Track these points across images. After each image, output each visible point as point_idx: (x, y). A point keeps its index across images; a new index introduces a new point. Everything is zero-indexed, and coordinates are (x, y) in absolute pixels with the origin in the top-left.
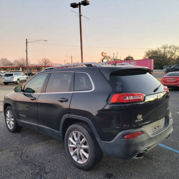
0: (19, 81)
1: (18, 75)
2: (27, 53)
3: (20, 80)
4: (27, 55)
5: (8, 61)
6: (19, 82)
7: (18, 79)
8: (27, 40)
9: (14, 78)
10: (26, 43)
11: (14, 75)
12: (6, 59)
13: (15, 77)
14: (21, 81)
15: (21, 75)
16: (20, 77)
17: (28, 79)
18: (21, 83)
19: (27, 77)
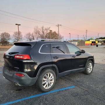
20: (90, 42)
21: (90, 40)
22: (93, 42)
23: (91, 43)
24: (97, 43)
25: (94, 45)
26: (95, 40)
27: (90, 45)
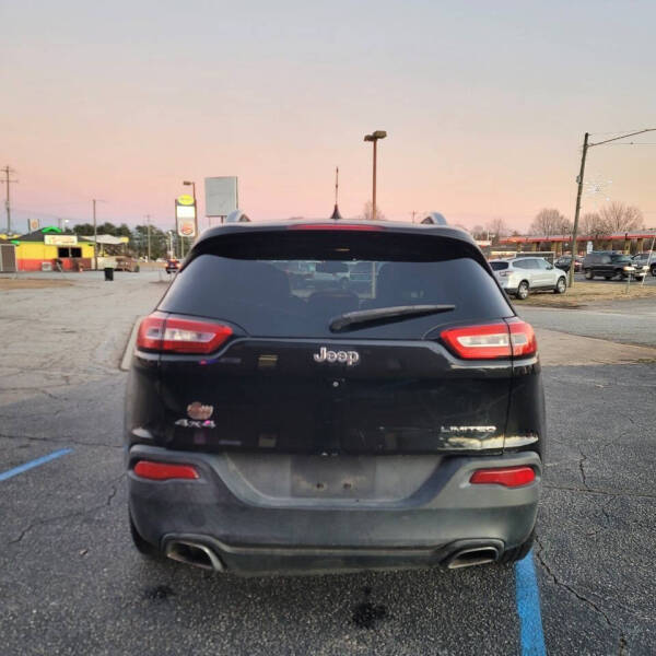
0: (527, 288)
1: (527, 268)
2: (580, 188)
3: (531, 285)
4: (579, 193)
5: (562, 218)
6: (524, 292)
7: (525, 282)
8: (587, 135)
9: (510, 277)
11: (511, 266)
12: (556, 213)
13: (516, 273)
14: (533, 288)
15: (538, 267)
16: (533, 276)
17: (564, 283)
18: (532, 297)
19: (563, 277)
20: (47, 250)
21: (48, 238)
22: (63, 252)
23: (54, 254)
24: (89, 260)
25: (76, 268)
26: (80, 240)
27: (50, 268)
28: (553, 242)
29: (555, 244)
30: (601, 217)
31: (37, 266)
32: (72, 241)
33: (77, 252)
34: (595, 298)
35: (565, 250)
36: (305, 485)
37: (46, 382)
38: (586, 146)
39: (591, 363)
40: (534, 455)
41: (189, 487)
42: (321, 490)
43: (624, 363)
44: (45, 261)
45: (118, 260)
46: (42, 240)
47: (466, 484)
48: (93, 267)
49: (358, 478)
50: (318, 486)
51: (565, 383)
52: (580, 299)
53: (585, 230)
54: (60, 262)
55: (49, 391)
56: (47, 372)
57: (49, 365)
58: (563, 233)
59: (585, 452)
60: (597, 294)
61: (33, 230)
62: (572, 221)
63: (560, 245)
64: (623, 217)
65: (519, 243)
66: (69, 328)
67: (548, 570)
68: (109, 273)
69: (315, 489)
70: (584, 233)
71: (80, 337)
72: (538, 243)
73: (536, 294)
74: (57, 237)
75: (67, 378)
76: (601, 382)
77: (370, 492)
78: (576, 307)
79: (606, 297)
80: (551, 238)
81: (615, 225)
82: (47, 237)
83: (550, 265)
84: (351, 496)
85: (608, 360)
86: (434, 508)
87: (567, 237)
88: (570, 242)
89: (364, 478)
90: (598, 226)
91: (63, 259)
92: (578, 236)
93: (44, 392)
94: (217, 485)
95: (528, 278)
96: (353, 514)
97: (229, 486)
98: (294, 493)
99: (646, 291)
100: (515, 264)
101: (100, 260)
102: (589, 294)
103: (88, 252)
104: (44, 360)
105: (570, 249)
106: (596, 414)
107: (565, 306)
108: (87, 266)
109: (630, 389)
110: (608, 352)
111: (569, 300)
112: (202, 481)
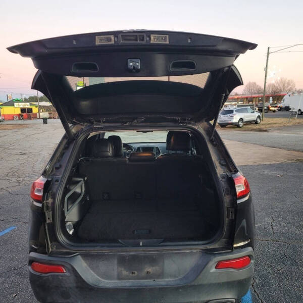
0: (243, 122)
2: (266, 73)
4: (266, 76)
5: (258, 86)
6: (241, 124)
7: (241, 119)
8: (269, 48)
9: (234, 117)
10: (267, 55)
11: (234, 112)
13: (237, 115)
14: (245, 122)
15: (248, 112)
16: (245, 116)
17: (260, 119)
18: (245, 126)
19: (259, 116)
20: (16, 110)
22: (23, 110)
23: (19, 112)
24: (36, 114)
25: (30, 118)
26: (31, 105)
27: (17, 119)
28: (254, 97)
29: (255, 99)
30: (276, 85)
31: (12, 118)
32: (27, 105)
33: (30, 110)
34: (274, 126)
35: (259, 101)
36: (125, 273)
37: (8, 185)
38: (268, 53)
39: (274, 162)
40: (250, 249)
41: (61, 278)
42: (134, 275)
43: (289, 162)
44: (15, 115)
45: (50, 114)
46: (14, 105)
47: (213, 270)
48: (38, 117)
49: (154, 268)
50: (133, 273)
51: (262, 175)
52: (267, 126)
53: (269, 91)
54: (22, 116)
55: (9, 190)
56: (10, 178)
57: (11, 174)
58: (259, 93)
59: (274, 216)
60: (275, 124)
61: (9, 100)
62: (263, 87)
63: (257, 99)
64: (286, 85)
65: (238, 98)
66: (24, 152)
67: (258, 295)
68: (45, 121)
69: (131, 274)
70: (268, 93)
71: (28, 157)
72: (247, 98)
73: (247, 124)
74: (20, 104)
75: (19, 182)
76: (279, 174)
77: (161, 275)
78: (266, 131)
79: (280, 125)
80: (253, 96)
81: (282, 89)
82: (15, 104)
83: (252, 111)
84: (151, 278)
85: (282, 160)
86: (196, 284)
87: (260, 95)
88: (262, 97)
89: (157, 268)
90: (275, 89)
91: (24, 114)
92: (266, 95)
93: (6, 190)
94: (76, 276)
95: (243, 117)
96: (151, 290)
97: (82, 276)
98: (120, 278)
99: (298, 121)
100: (236, 111)
101: (41, 114)
102: (272, 124)
103: (35, 110)
104: (10, 171)
105: (262, 100)
106: (278, 193)
107: (260, 130)
108: (35, 117)
109: (294, 176)
110: (282, 156)
111: (263, 127)
112: (67, 274)
